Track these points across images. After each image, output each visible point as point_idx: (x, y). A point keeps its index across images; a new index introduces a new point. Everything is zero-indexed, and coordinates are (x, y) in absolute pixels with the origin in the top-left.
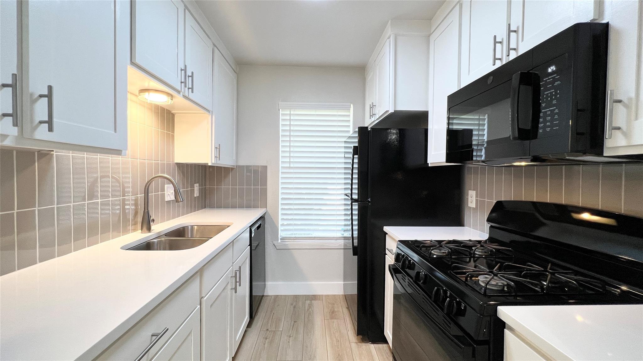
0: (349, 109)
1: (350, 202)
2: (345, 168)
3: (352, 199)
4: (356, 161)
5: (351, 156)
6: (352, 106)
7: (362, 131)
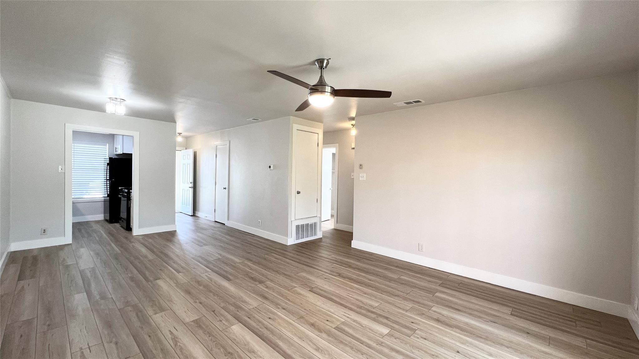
0: (106, 145)
1: (106, 181)
2: (104, 169)
3: (107, 179)
4: (108, 168)
5: (106, 166)
6: (108, 144)
7: (111, 159)
